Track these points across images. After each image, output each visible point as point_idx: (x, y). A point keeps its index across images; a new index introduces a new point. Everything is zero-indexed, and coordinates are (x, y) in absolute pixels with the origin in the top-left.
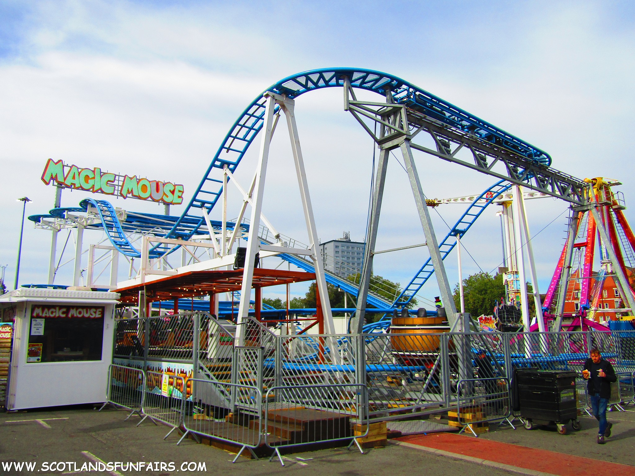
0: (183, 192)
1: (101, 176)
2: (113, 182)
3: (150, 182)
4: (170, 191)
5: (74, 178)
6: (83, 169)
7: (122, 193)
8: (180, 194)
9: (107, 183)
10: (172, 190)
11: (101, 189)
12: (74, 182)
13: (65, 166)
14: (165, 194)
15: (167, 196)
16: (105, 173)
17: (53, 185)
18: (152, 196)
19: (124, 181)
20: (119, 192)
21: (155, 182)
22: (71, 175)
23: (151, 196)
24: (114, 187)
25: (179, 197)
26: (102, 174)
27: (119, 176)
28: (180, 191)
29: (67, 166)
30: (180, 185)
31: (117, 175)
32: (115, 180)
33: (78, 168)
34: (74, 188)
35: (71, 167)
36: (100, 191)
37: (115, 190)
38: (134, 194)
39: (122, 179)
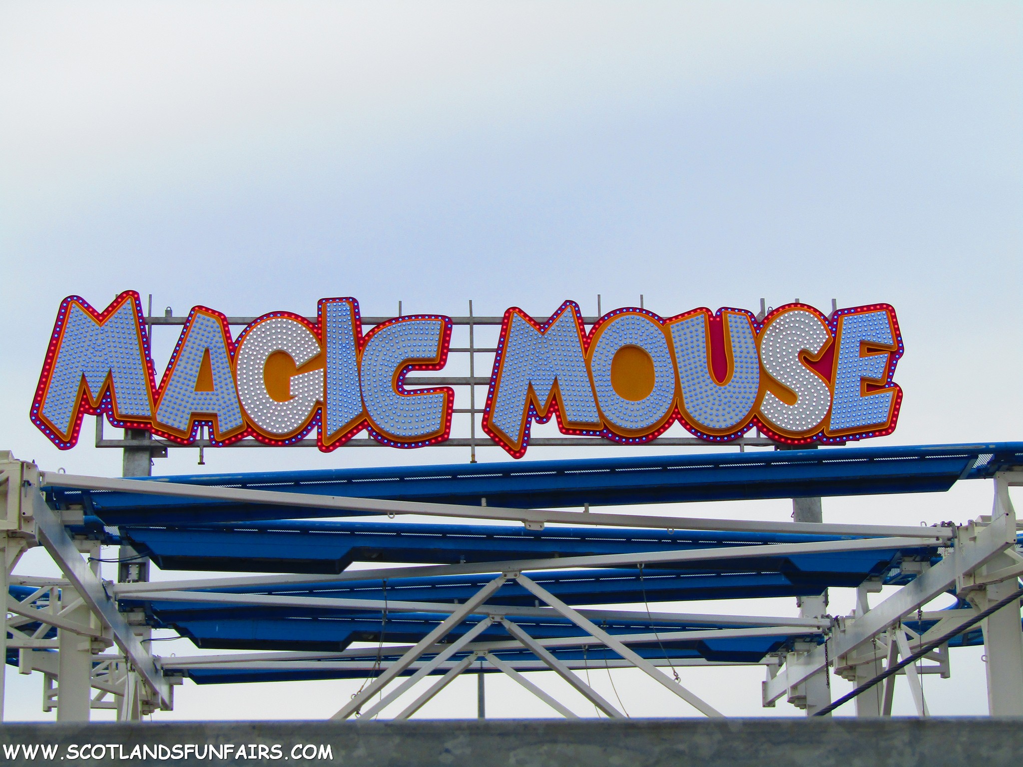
0: (896, 353)
1: (361, 343)
2: (439, 364)
3: (664, 322)
4: (805, 357)
5: (205, 380)
6: (251, 324)
7: (498, 420)
8: (875, 366)
9: (400, 381)
10: (815, 348)
11: (363, 421)
12: (205, 404)
13: (158, 322)
14: (767, 381)
15: (788, 395)
16: (380, 324)
17: (101, 444)
18: (690, 407)
19: (500, 352)
20: (479, 417)
21: (700, 318)
22: (190, 366)
23: (676, 414)
24: (440, 397)
25: (871, 386)
26: (366, 329)
27: (472, 322)
28: (870, 348)
29: (168, 320)
30: (868, 308)
31: (462, 322)
32: (444, 348)
33: (225, 322)
34: (214, 443)
35: (186, 323)
36: (363, 434)
37: (449, 410)
38: (572, 415)
39: (489, 336)
